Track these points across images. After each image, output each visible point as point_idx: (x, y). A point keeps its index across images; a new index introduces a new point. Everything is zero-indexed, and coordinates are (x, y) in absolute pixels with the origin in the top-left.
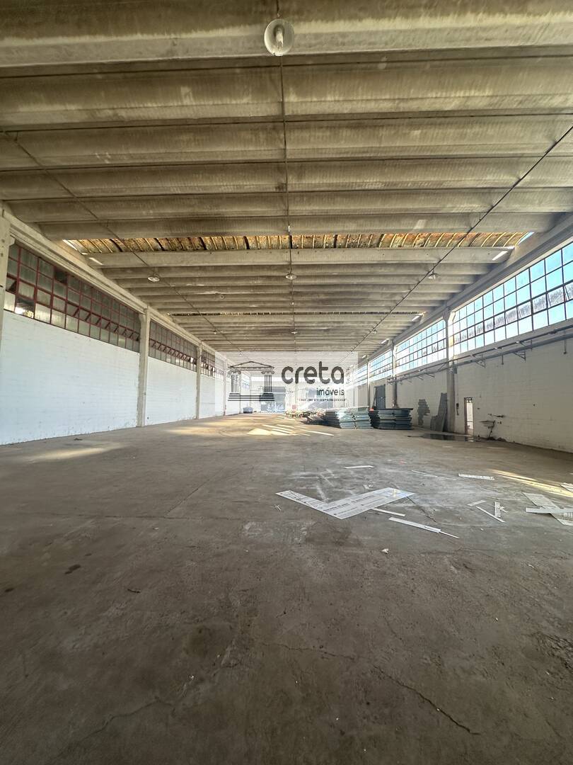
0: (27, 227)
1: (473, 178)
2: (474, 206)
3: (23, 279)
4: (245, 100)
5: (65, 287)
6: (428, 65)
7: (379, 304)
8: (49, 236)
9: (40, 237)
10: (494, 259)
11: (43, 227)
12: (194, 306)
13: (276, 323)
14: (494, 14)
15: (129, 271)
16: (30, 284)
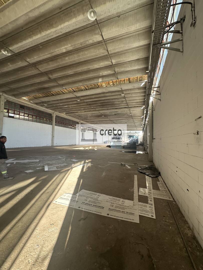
0: (10, 96)
1: (97, 65)
2: (109, 72)
3: (10, 109)
4: (20, 63)
5: (24, 109)
6: (51, 43)
7: (121, 105)
8: (17, 97)
9: (14, 98)
10: (141, 86)
11: (14, 95)
12: (66, 110)
13: (96, 113)
14: (47, 30)
15: (41, 103)
16: (12, 110)
